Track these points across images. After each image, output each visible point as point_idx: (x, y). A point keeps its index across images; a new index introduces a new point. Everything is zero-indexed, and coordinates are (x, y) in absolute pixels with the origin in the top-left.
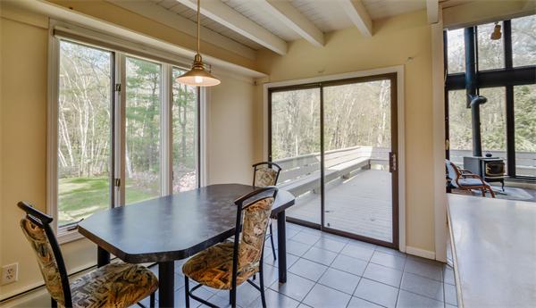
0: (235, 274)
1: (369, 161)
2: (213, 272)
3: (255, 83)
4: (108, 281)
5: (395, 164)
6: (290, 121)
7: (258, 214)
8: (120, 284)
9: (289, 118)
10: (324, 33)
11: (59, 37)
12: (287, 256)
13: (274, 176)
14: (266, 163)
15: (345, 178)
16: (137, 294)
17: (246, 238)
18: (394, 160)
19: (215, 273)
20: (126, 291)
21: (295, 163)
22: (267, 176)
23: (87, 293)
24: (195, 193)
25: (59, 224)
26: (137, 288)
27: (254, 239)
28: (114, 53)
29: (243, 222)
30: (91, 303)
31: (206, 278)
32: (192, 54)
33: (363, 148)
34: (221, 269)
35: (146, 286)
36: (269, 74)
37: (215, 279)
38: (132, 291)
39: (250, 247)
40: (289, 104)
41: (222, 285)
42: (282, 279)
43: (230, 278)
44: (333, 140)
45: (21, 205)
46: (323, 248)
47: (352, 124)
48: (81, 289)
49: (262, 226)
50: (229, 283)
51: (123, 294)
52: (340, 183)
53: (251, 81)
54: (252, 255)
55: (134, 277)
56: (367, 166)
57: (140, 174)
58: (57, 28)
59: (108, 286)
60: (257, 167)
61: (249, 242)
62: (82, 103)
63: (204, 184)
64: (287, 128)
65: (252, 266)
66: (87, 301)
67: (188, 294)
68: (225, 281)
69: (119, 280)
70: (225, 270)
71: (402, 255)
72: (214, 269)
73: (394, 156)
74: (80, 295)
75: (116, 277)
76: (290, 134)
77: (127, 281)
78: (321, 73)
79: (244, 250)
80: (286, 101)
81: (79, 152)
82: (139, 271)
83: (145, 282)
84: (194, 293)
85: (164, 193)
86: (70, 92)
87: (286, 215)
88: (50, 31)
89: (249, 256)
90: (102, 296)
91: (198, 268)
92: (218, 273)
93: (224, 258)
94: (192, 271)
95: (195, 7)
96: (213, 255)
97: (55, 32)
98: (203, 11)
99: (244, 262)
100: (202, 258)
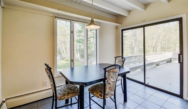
0: (104, 94)
1: (171, 59)
2: (97, 92)
3: (117, 28)
4: (67, 89)
5: (181, 59)
6: (133, 42)
7: (112, 74)
8: (70, 90)
9: (133, 41)
10: (145, 5)
11: (57, 19)
12: (127, 92)
13: (122, 61)
14: (121, 57)
15: (157, 65)
16: (74, 94)
17: (108, 82)
18: (181, 58)
19: (98, 93)
20: (71, 93)
21: (133, 58)
22: (120, 62)
23: (61, 91)
24: (95, 66)
25: (57, 71)
26: (74, 93)
27: (111, 83)
28: (71, 22)
29: (107, 76)
30: (62, 94)
31: (95, 94)
32: (90, 19)
33: (167, 53)
34: (100, 92)
35: (77, 92)
36: (122, 24)
37: (98, 95)
38: (72, 93)
39: (110, 85)
40: (133, 36)
41: (100, 97)
42: (125, 100)
43: (103, 95)
44: (153, 50)
45: (45, 64)
46: (145, 92)
47: (163, 43)
48: (60, 90)
49: (114, 79)
50: (102, 97)
51: (70, 94)
52: (155, 67)
53: (115, 27)
54: (111, 89)
55: (74, 89)
56: (169, 61)
57: (82, 59)
58: (56, 16)
59: (67, 90)
60: (116, 58)
61: (109, 84)
62: (67, 38)
63: (98, 63)
64: (132, 45)
65: (111, 93)
66: (61, 94)
67: (90, 98)
68: (101, 96)
69: (70, 89)
70: (101, 92)
71: (184, 101)
72: (98, 91)
73: (181, 56)
74: (59, 92)
75: (69, 88)
76: (133, 48)
77: (72, 90)
78: (143, 21)
79: (108, 86)
80: (132, 35)
81: (67, 53)
82: (75, 88)
83: (76, 91)
84: (92, 98)
85: (86, 65)
86: (65, 35)
87: (127, 76)
88: (55, 17)
89: (109, 89)
90: (65, 93)
91: (93, 90)
92: (99, 93)
93: (102, 88)
94: (91, 91)
95: (91, 3)
96: (98, 86)
97: (56, 17)
98: (94, 4)
99: (107, 91)
100: (94, 87)
